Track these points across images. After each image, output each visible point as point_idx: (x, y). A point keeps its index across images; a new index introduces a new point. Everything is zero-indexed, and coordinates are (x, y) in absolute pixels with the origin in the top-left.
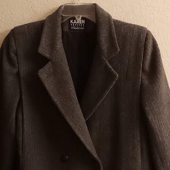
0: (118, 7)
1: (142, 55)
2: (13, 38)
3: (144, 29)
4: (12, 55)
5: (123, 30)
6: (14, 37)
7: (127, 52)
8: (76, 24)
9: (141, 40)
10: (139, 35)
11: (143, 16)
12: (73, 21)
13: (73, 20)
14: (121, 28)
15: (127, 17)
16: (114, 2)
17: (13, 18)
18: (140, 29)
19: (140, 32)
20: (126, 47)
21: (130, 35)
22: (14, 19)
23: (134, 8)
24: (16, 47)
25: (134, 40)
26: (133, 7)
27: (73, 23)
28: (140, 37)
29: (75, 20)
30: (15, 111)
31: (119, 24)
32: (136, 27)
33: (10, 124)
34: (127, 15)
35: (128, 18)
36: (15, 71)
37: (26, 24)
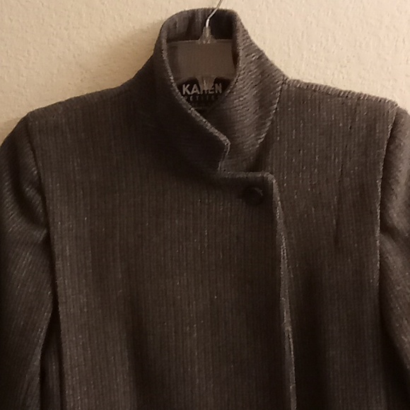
0: (314, 46)
1: (379, 183)
2: (29, 145)
3: (386, 110)
4: (30, 192)
5: (327, 115)
6: (31, 142)
7: (335, 175)
8: (197, 97)
9: (377, 141)
10: (371, 129)
11: (388, 68)
12: (190, 89)
13: (188, 86)
14: (319, 108)
15: (342, 73)
16: (303, 32)
17: (24, 88)
18: (376, 110)
19: (375, 119)
20: (332, 161)
21: (343, 126)
22: (28, 90)
23: (360, 47)
24: (38, 169)
25: (356, 140)
26: (358, 43)
27: (189, 93)
28: (372, 133)
29: (195, 86)
30: (39, 350)
31: (315, 96)
32: (363, 103)
33: (25, 386)
34: (341, 66)
35: (346, 77)
36: (39, 235)
37: (60, 103)
